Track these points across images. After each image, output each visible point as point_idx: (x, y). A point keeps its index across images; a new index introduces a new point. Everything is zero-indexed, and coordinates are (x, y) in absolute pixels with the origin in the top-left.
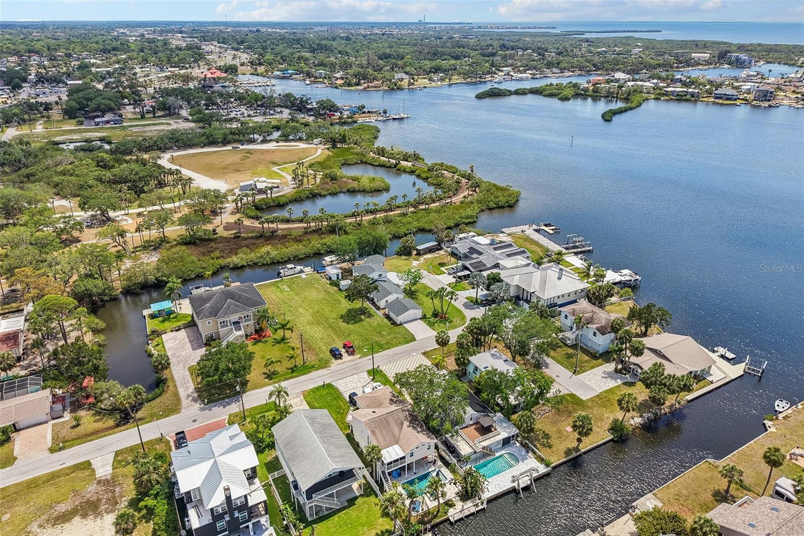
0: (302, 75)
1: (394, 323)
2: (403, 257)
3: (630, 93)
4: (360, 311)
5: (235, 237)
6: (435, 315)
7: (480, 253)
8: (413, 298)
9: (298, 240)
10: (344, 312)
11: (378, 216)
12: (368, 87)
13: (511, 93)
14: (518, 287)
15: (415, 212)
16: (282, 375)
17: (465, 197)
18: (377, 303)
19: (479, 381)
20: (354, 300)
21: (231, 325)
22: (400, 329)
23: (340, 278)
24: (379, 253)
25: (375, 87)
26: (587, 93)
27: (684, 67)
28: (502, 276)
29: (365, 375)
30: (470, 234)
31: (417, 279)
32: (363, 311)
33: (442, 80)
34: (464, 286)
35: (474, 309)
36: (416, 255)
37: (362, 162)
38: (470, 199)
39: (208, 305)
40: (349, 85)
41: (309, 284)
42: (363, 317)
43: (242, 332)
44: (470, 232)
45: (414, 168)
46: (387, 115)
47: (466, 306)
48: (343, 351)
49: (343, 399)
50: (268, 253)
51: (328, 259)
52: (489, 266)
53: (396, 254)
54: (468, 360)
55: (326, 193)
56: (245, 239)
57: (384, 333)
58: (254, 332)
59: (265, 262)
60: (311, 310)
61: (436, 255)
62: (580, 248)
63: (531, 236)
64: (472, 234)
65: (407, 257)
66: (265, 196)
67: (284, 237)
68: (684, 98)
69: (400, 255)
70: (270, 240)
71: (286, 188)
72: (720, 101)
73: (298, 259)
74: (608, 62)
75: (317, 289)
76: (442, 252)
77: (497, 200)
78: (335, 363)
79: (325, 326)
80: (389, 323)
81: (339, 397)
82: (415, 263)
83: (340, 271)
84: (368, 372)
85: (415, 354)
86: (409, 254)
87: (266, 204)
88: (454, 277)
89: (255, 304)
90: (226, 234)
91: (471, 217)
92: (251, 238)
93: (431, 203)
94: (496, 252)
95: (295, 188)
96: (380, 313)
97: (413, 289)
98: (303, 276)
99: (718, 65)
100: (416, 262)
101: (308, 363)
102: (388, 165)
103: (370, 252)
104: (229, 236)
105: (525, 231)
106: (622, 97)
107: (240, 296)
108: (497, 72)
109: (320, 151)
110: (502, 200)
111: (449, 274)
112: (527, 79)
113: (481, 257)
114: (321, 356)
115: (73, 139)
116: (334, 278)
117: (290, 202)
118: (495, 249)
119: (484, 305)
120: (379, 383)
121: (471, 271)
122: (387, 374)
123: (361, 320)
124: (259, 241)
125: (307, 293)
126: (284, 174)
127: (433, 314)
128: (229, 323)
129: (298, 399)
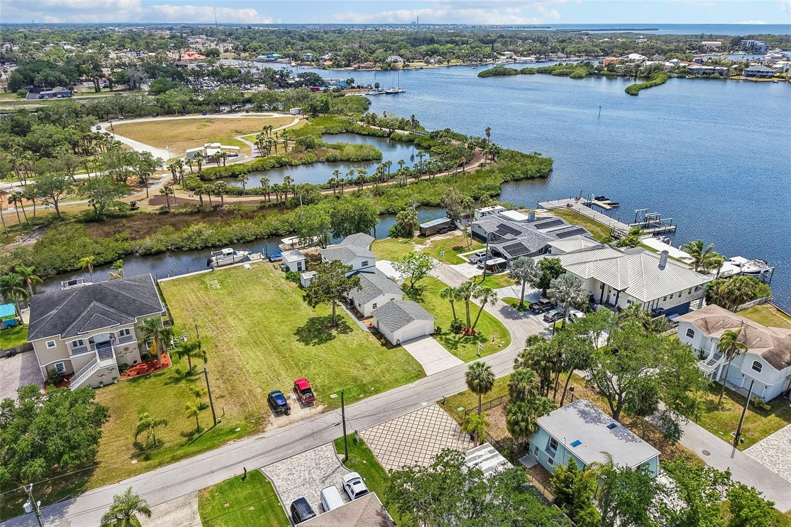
0: (288, 59)
1: (388, 344)
2: (401, 240)
3: (651, 71)
4: (329, 322)
5: (160, 214)
6: (456, 329)
7: (517, 233)
8: (417, 300)
9: (248, 216)
10: (303, 323)
11: (364, 188)
12: (359, 68)
13: (516, 73)
14: (593, 281)
15: (416, 183)
16: (171, 449)
17: (482, 165)
18: (358, 308)
19: (567, 478)
20: (316, 303)
21: (93, 349)
22: (398, 353)
23: (303, 268)
24: (363, 231)
25: (366, 68)
26: (602, 72)
27: (697, 53)
28: (563, 264)
29: (329, 451)
30: (496, 208)
31: (424, 269)
32: (335, 322)
33: (440, 62)
34: (497, 281)
35: (519, 318)
36: (418, 236)
37: (347, 132)
38: (488, 168)
39: (55, 311)
40: (338, 66)
41: (254, 277)
42: (334, 332)
43: (111, 362)
44: (496, 205)
45: (412, 137)
46: (380, 89)
47: (505, 312)
48: (292, 398)
49: (278, 510)
50: (200, 233)
51: (287, 241)
52: (533, 250)
53: (390, 236)
54: (536, 424)
55: (297, 162)
56: (174, 215)
57: (369, 362)
58: (139, 360)
59: (193, 246)
60: (247, 321)
61: (449, 237)
62: (657, 227)
63: (582, 212)
64: (499, 207)
65: (406, 240)
66: (216, 165)
67: (230, 213)
68: (712, 76)
69: (396, 237)
70: (209, 216)
71: (246, 157)
72: (754, 79)
73: (244, 243)
74: (616, 47)
75: (265, 285)
76: (458, 233)
77: (524, 168)
78: (275, 425)
79: (267, 348)
80: (378, 343)
81: (271, 506)
82: (418, 248)
83: (302, 259)
84: (336, 443)
85: (425, 404)
86: (409, 235)
87: (215, 174)
88: (480, 268)
89: (141, 310)
90: (151, 209)
91: (493, 188)
92: (185, 214)
93: (437, 173)
94: (540, 231)
95: (258, 157)
96: (364, 325)
97: (416, 285)
98: (247, 265)
99: (732, 52)
100: (420, 246)
101: (224, 422)
102: (379, 133)
103: (350, 231)
104: (153, 212)
105: (572, 206)
106: (641, 75)
107: (116, 296)
108: (498, 56)
109: (296, 121)
110: (532, 169)
111: (472, 263)
112: (531, 62)
113: (520, 239)
114: (252, 407)
115: (5, 110)
116: (294, 269)
117: (249, 172)
118: (538, 227)
119: (535, 312)
120: (357, 475)
121: (506, 258)
122: (372, 447)
123: (330, 338)
124: (194, 218)
125: (247, 292)
126: (248, 143)
127: (452, 326)
128: (88, 345)
129: (187, 511)
